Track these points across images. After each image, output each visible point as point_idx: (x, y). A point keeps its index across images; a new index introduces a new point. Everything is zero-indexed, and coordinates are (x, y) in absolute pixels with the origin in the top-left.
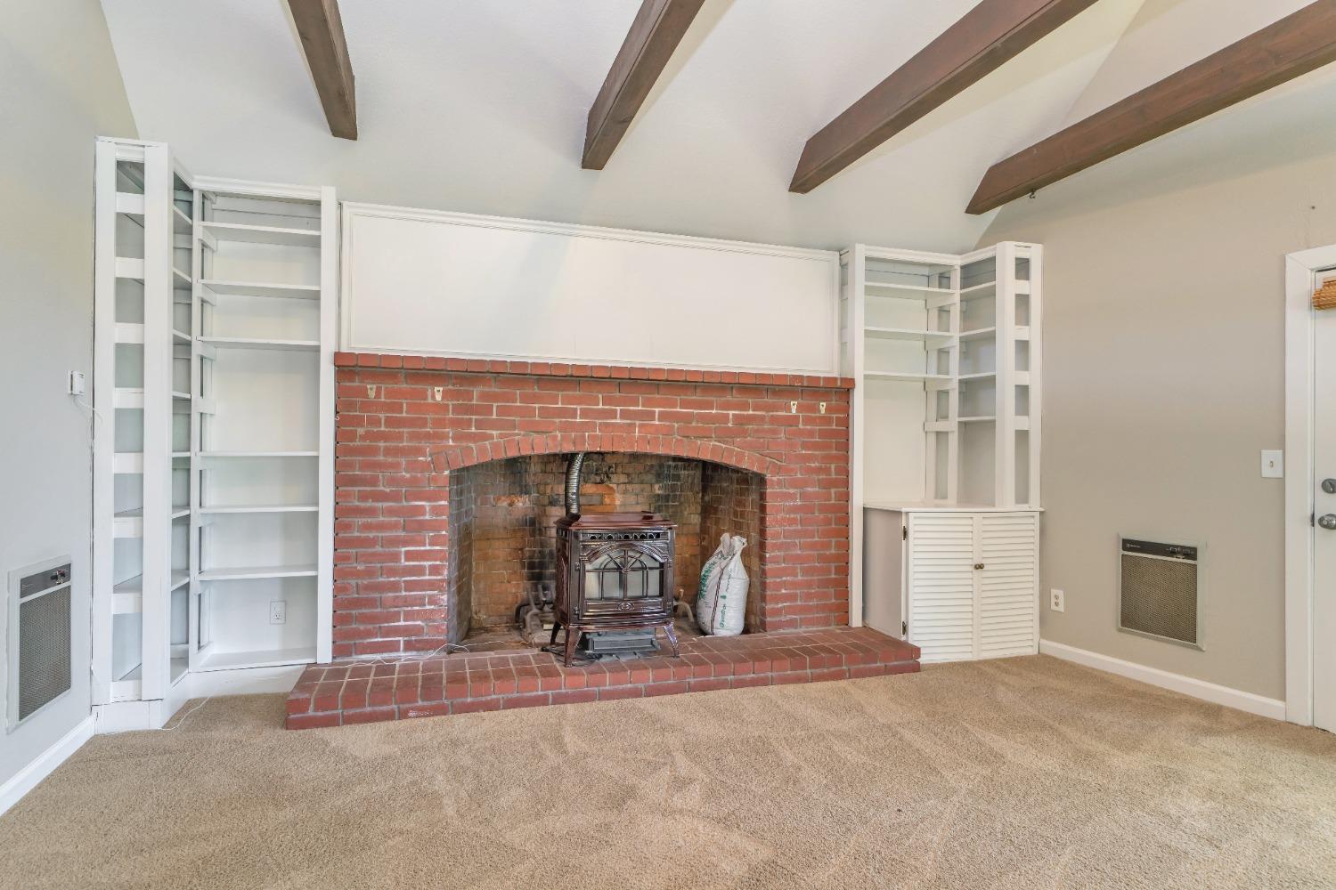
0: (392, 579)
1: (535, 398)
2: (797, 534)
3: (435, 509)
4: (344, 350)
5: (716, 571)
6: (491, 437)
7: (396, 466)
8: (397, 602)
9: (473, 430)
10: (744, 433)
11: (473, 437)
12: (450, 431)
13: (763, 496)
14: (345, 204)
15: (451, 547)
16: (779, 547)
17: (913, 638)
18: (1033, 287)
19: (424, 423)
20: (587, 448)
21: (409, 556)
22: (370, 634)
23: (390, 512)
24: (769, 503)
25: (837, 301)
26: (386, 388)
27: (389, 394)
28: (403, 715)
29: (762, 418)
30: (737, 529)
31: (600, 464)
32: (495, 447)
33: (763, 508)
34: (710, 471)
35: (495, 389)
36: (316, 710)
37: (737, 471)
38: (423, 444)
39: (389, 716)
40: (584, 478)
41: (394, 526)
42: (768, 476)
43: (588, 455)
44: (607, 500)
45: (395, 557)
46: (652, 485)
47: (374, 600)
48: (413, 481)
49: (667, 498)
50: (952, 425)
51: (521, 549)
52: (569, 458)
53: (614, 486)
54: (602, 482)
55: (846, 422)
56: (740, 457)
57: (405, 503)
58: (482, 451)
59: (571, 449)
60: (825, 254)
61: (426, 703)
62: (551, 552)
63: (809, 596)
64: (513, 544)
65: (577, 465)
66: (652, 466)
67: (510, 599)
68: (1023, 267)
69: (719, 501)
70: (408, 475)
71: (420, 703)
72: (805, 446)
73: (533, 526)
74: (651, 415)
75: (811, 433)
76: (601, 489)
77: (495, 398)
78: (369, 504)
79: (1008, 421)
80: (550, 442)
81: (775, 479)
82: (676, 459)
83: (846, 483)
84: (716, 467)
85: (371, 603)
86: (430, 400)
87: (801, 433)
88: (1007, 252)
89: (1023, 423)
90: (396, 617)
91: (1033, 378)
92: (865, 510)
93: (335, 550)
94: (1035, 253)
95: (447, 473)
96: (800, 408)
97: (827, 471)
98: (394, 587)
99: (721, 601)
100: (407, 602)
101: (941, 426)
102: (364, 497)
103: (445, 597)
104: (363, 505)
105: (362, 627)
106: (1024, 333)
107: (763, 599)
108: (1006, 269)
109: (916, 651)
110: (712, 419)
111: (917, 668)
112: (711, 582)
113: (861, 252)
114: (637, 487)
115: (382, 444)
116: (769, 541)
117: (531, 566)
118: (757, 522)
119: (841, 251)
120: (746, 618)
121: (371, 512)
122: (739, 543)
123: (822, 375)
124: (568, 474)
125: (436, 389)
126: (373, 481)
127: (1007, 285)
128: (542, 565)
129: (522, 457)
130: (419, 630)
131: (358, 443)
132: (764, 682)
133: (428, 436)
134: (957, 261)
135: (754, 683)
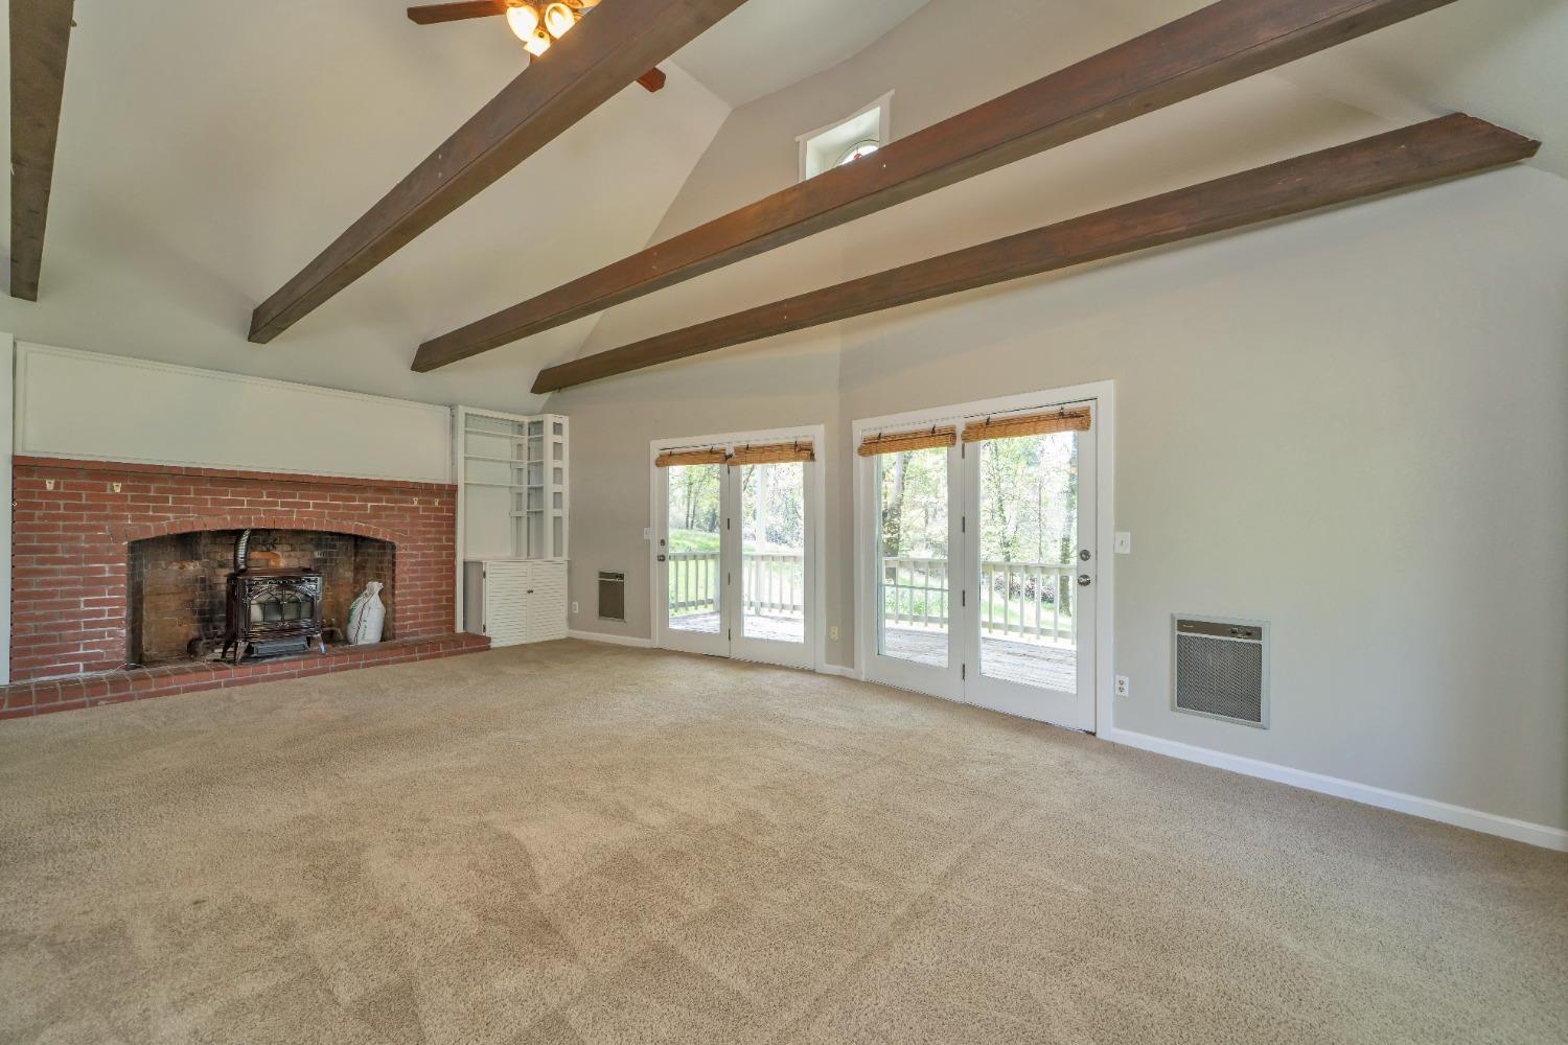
0: (71, 621)
1: (208, 492)
2: (417, 579)
3: (114, 570)
4: (19, 453)
5: (360, 605)
6: (168, 518)
7: (77, 539)
8: (77, 637)
9: (151, 513)
10: (379, 517)
11: (152, 519)
12: (129, 514)
13: (394, 556)
14: (19, 343)
15: (128, 596)
16: (405, 587)
17: (488, 634)
18: (564, 439)
19: (104, 507)
20: (253, 526)
21: (87, 603)
22: (49, 661)
23: (70, 572)
24: (398, 561)
25: (448, 437)
26: (64, 483)
27: (67, 486)
28: (94, 704)
29: (392, 508)
30: (378, 578)
31: (264, 537)
32: (172, 525)
33: (394, 564)
34: (358, 541)
35: (171, 485)
36: (10, 706)
37: (377, 541)
38: (102, 523)
39: (82, 705)
40: (250, 546)
41: (75, 582)
42: (397, 544)
43: (254, 532)
44: (272, 563)
45: (77, 604)
46: (312, 552)
47: (55, 636)
48: (93, 550)
49: (325, 561)
50: (524, 513)
51: (193, 601)
52: (239, 533)
53: (279, 553)
54: (268, 550)
55: (454, 511)
56: (377, 531)
57: (84, 565)
58: (157, 528)
59: (241, 527)
60: (442, 408)
61: (115, 695)
62: (221, 603)
63: (428, 616)
64: (186, 597)
65: (245, 538)
66: (312, 539)
67: (182, 637)
68: (557, 428)
69: (366, 561)
70: (87, 546)
71: (109, 695)
72: (425, 525)
73: (205, 584)
74: (308, 505)
75: (428, 518)
76: (267, 555)
77: (172, 491)
78: (48, 567)
79: (550, 512)
80: (221, 522)
81: (402, 545)
82: (331, 533)
83: (453, 548)
84: (364, 539)
85: (52, 639)
86: (109, 492)
87: (422, 517)
88: (550, 419)
89: (558, 513)
90: (77, 647)
91: (565, 488)
92: (465, 563)
93: (12, 601)
94: (565, 421)
95: (125, 543)
96: (419, 502)
97: (440, 540)
98: (76, 626)
99: (363, 624)
100: (86, 636)
101: (519, 514)
102: (42, 561)
103: (124, 631)
104: (41, 567)
105: (40, 657)
106: (558, 464)
107: (394, 620)
108: (548, 428)
109: (489, 640)
110: (356, 508)
111: (488, 648)
112: (356, 613)
113: (462, 410)
114: (298, 553)
115: (61, 523)
116: (398, 584)
117: (202, 613)
118: (390, 573)
119: (452, 407)
120: (383, 634)
121: (51, 572)
122: (376, 586)
123: (434, 482)
124: (236, 545)
125: (115, 484)
126: (53, 550)
127: (550, 438)
128: (212, 611)
129: (195, 533)
130: (99, 656)
131: (36, 522)
132: (387, 663)
133: (107, 518)
134: (526, 420)
135: (379, 664)
